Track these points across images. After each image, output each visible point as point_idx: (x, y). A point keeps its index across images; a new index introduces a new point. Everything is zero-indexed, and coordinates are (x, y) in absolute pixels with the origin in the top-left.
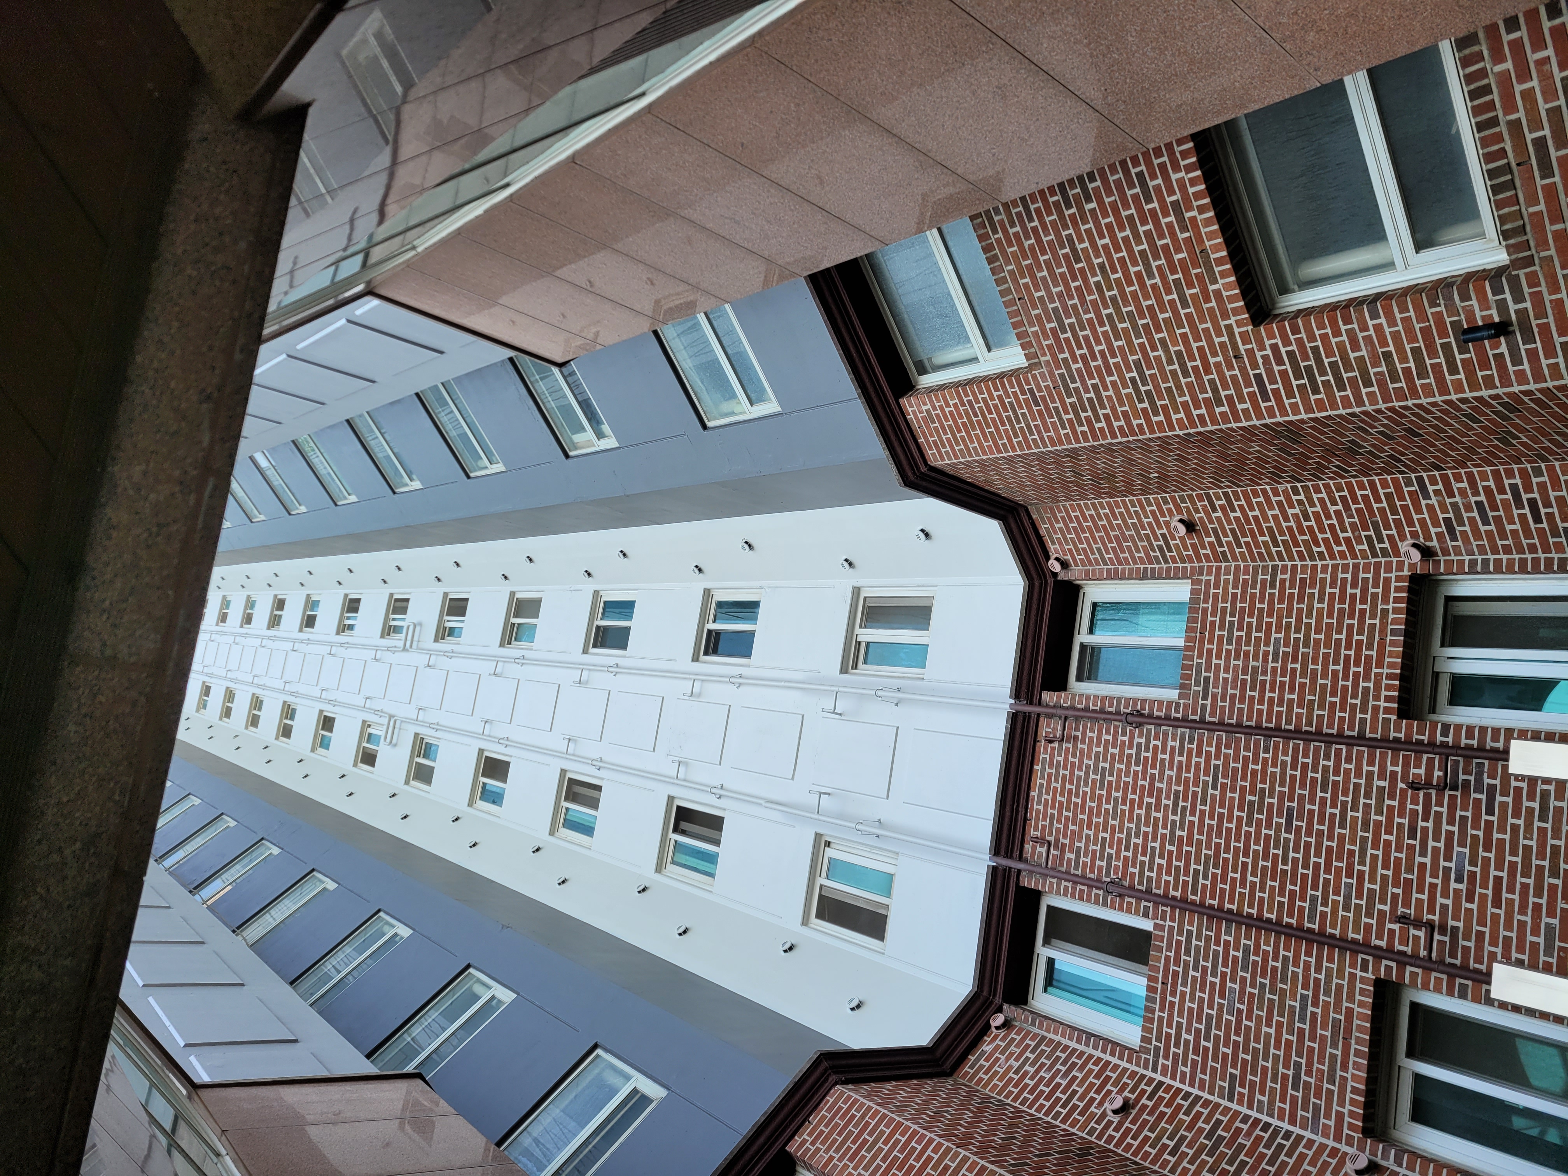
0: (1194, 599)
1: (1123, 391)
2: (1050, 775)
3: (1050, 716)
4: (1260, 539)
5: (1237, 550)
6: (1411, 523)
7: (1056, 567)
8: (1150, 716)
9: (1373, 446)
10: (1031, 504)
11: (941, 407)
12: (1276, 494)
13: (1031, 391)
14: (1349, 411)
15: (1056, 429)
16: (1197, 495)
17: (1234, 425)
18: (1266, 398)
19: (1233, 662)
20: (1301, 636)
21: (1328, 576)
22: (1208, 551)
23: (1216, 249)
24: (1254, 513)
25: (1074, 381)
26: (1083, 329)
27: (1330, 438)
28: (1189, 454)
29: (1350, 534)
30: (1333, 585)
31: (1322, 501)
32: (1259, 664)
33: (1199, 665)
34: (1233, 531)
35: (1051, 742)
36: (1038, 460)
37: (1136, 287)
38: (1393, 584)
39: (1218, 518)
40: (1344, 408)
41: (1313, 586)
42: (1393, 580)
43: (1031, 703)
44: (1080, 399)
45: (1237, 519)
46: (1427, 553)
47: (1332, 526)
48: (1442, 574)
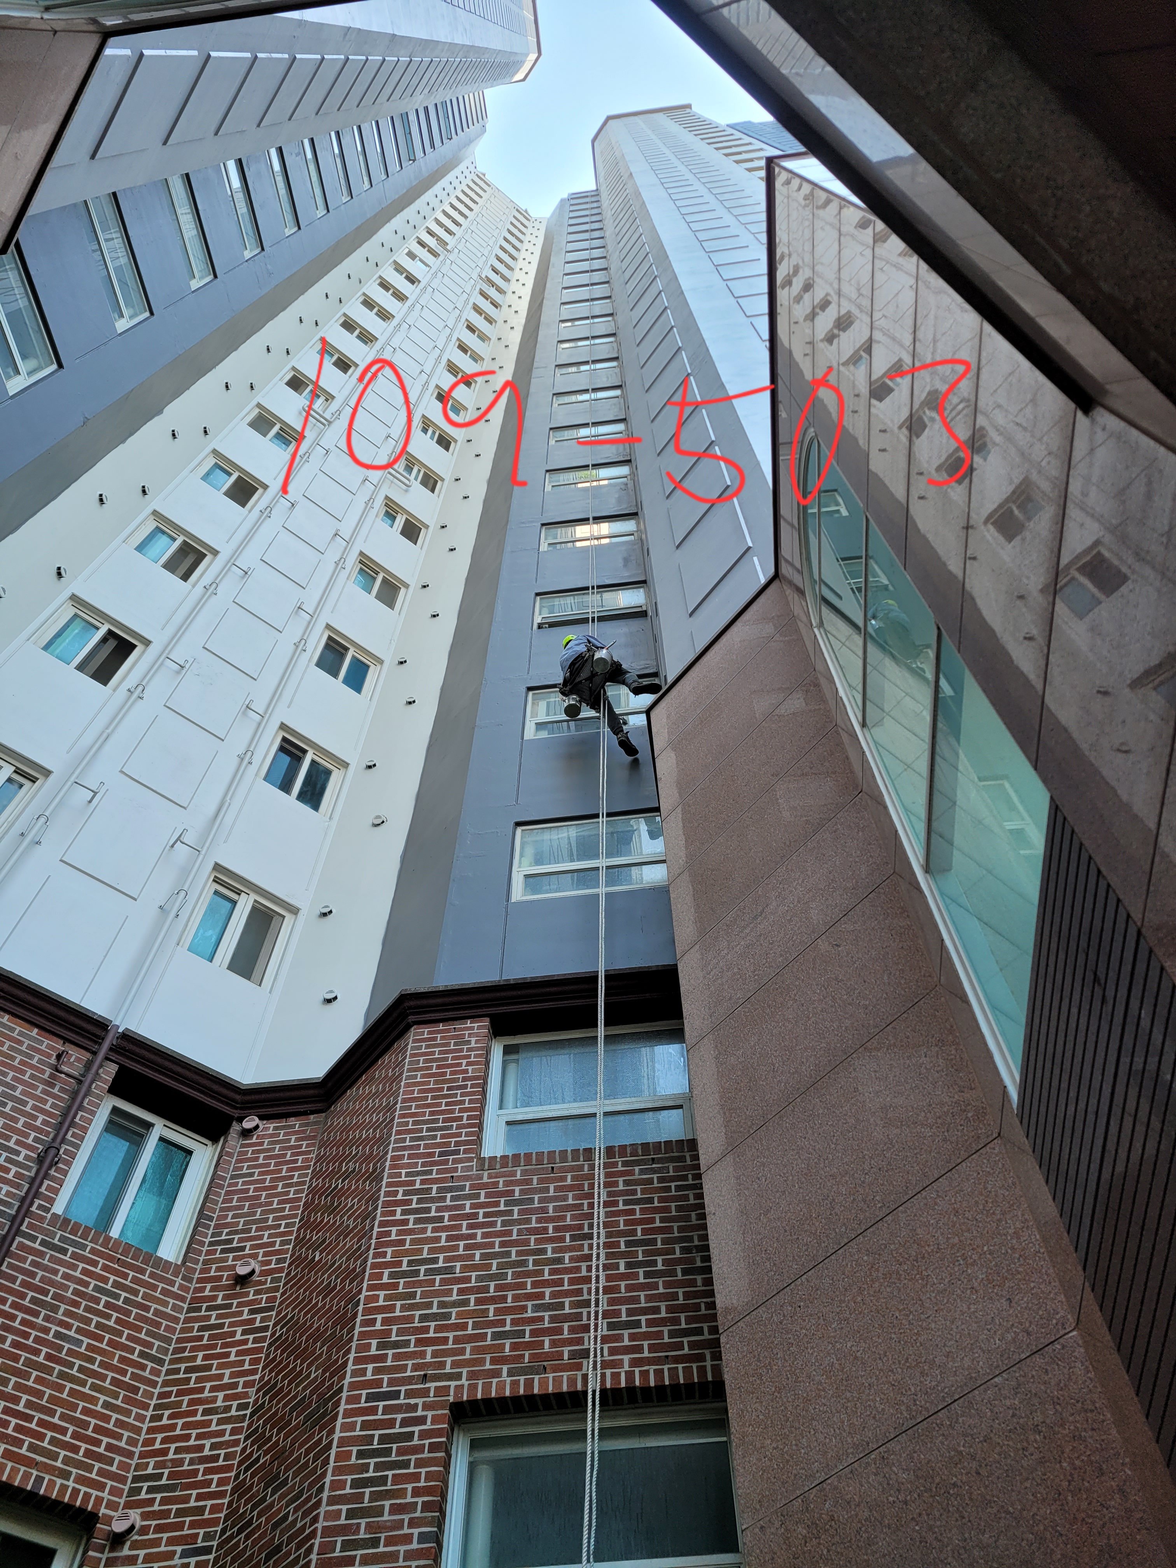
0: (160, 1263)
1: (426, 1247)
2: (20, 1043)
3: (88, 1066)
4: (201, 1355)
5: (196, 1325)
6: (159, 1529)
7: (248, 1124)
8: (46, 1176)
9: (271, 1505)
10: (327, 1118)
11: (469, 1057)
12: (246, 1385)
13: (457, 1152)
14: (327, 1486)
15: (409, 1165)
16: (275, 1297)
17: (352, 1356)
18: (370, 1398)
19: (73, 1286)
20: (74, 1372)
21: (131, 1421)
22: (207, 1293)
23: (543, 1383)
24: (233, 1354)
25: (453, 1199)
26: (504, 1224)
27: (298, 1459)
28: (332, 1300)
29: (171, 1456)
30: (120, 1424)
31: (222, 1433)
32: (59, 1316)
33: (83, 1247)
34: (221, 1326)
35: (59, 1057)
36: (381, 1137)
37: (529, 1290)
38: (95, 1493)
39: (241, 1313)
40: (332, 1481)
41: (126, 1400)
42: (100, 1494)
43: (111, 1049)
44: (433, 1200)
45: (233, 1334)
46: (117, 1540)
47: (187, 1437)
48: (85, 1552)
